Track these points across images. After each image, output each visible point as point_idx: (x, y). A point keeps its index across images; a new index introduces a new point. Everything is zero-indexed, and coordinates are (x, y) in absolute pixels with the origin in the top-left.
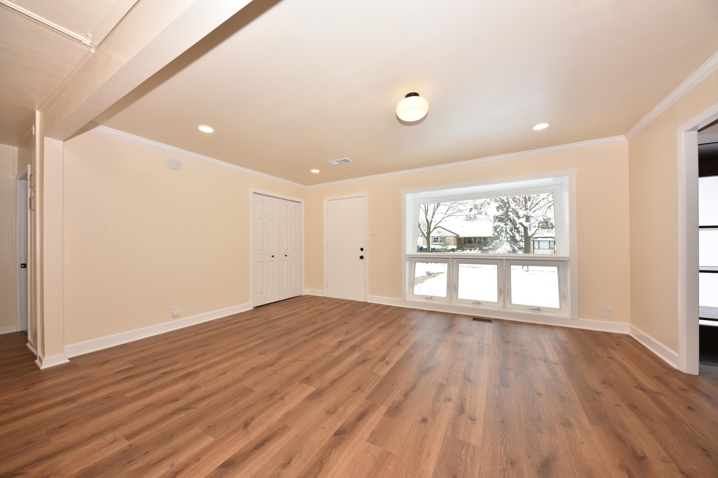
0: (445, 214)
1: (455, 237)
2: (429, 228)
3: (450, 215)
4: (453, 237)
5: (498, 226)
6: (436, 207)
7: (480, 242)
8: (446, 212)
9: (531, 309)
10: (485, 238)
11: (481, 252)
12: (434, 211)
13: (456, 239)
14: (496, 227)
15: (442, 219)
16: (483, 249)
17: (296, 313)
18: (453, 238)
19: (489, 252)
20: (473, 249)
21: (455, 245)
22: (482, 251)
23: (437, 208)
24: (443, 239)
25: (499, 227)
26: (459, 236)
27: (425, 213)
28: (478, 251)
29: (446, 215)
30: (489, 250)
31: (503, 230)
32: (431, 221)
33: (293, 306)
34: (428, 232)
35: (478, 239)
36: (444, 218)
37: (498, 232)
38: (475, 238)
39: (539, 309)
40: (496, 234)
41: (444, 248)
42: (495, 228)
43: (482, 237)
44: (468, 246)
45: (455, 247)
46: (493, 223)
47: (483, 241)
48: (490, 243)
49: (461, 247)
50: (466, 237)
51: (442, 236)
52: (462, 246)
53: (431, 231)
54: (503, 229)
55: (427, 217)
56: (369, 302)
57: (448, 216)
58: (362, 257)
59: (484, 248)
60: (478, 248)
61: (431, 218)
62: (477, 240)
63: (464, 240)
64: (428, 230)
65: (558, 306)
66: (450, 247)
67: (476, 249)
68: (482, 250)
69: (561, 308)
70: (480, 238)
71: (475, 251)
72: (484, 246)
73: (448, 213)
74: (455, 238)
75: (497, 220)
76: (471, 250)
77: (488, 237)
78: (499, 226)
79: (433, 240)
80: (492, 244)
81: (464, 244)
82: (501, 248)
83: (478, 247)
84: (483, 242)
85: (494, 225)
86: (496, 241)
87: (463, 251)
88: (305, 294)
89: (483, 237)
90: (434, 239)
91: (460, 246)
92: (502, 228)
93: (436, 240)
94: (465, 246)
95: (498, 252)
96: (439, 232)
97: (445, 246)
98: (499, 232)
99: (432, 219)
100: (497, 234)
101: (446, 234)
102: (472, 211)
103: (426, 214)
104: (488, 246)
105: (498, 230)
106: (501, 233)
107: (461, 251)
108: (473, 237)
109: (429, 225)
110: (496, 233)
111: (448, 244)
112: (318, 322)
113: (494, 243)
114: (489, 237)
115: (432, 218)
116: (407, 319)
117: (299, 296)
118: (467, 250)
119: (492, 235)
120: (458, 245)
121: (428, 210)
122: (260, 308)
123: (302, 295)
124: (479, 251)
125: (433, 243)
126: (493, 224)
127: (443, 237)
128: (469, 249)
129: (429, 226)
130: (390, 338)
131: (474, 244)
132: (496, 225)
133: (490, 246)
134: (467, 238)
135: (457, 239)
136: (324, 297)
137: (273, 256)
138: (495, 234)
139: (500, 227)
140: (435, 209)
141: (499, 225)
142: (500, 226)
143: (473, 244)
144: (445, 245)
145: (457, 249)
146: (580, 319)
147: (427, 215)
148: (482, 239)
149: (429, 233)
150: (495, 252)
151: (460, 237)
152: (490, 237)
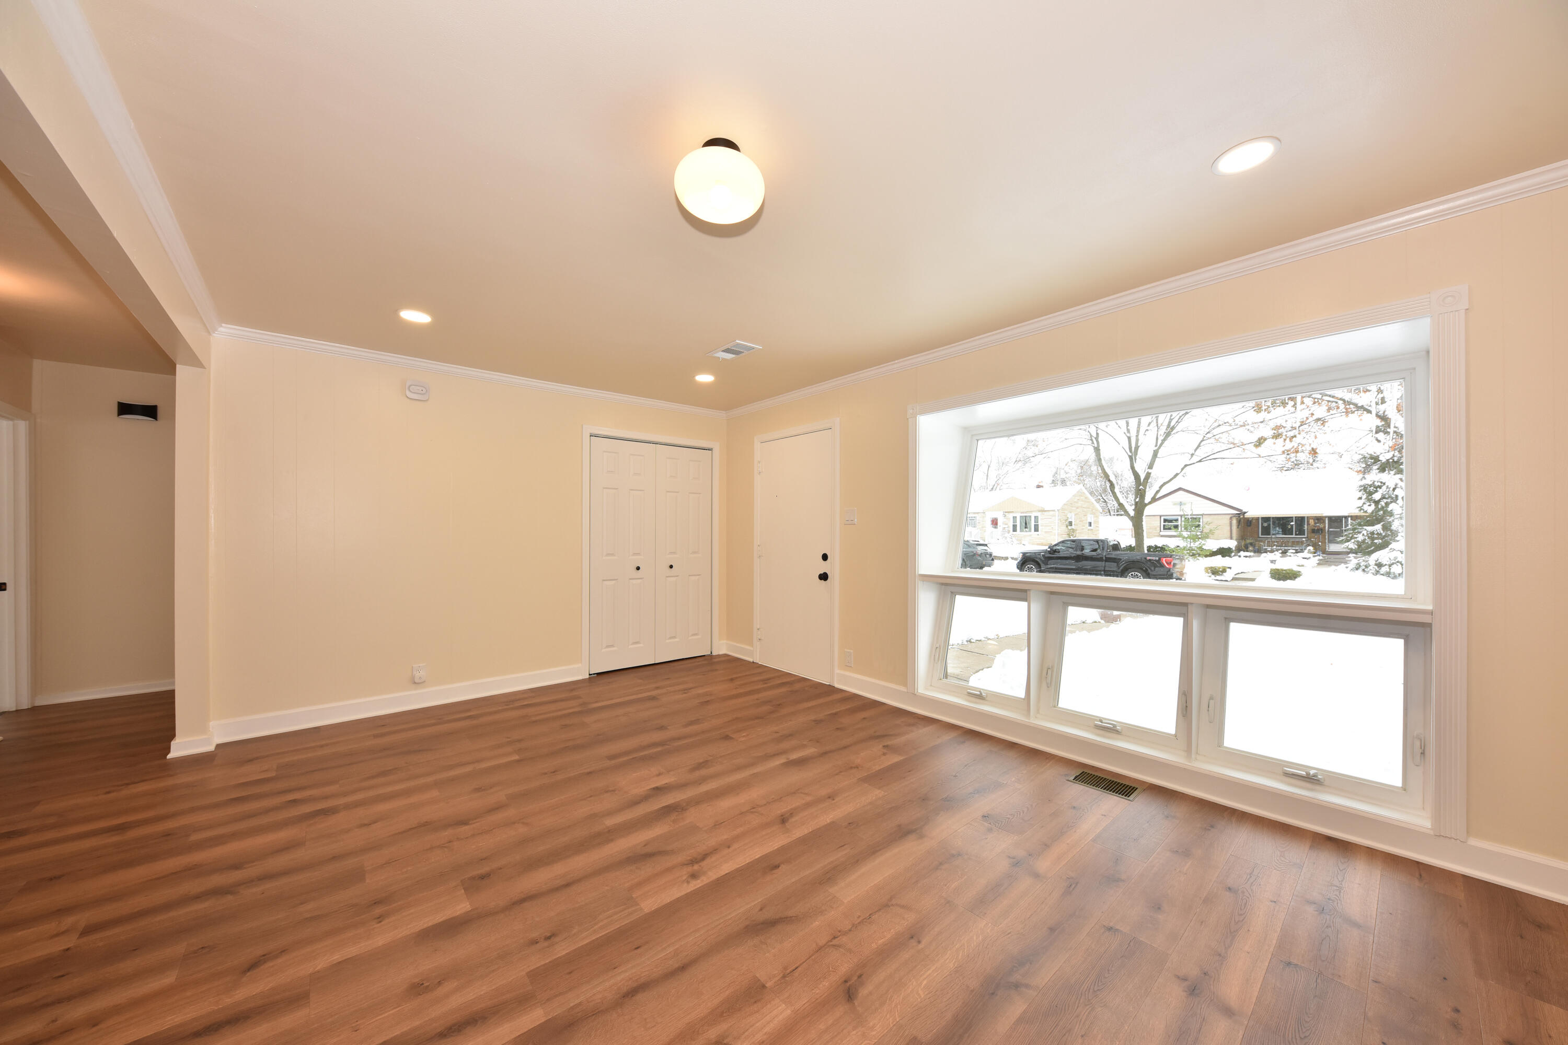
0: (1192, 455)
1: (1231, 516)
2: (1140, 493)
3: (1208, 458)
4: (1224, 516)
5: (1377, 484)
6: (1161, 438)
7: (1317, 531)
8: (1195, 451)
9: (1287, 775)
10: (1336, 521)
11: (1321, 558)
12: (1157, 448)
13: (1234, 522)
14: (1371, 486)
15: (1182, 469)
16: (1327, 550)
17: (653, 698)
18: (1226, 520)
19: (1350, 561)
20: (1294, 551)
21: (1231, 538)
22: (1322, 556)
23: (1164, 440)
24: (1194, 522)
25: (1380, 487)
26: (1245, 513)
27: (1130, 454)
28: (1311, 555)
29: (1195, 459)
30: (1350, 555)
31: (1397, 496)
32: (1148, 476)
33: (668, 679)
34: (1138, 504)
35: (1312, 522)
36: (1186, 466)
37: (1377, 503)
38: (1300, 520)
39: (1311, 779)
40: (1370, 509)
41: (1192, 545)
42: (1368, 491)
43: (1326, 517)
44: (1277, 542)
45: (1232, 544)
46: (1361, 476)
47: (1329, 528)
48: (1350, 534)
49: (1251, 544)
50: (1270, 518)
51: (1186, 514)
52: (1257, 541)
53: (1147, 501)
54: (1396, 493)
55: (1136, 465)
56: (837, 685)
57: (1200, 461)
58: (824, 577)
59: (1333, 548)
60: (1311, 548)
61: (1147, 467)
62: (1308, 524)
63: (1262, 524)
64: (1137, 500)
65: (1397, 781)
66: (1212, 545)
67: (1302, 551)
68: (1324, 552)
69: (1404, 788)
70: (1319, 519)
71: (1298, 554)
72: (1330, 542)
73: (1201, 453)
74: (1231, 518)
75: (1375, 467)
76: (1284, 553)
77: (1346, 517)
78: (1379, 484)
79: (1162, 523)
80: (1355, 536)
81: (1262, 535)
82: (1387, 550)
83: (1309, 545)
84: (1328, 531)
85: (1364, 482)
86: (1370, 529)
87: (1257, 554)
88: (721, 653)
89: (1330, 518)
90: (1165, 521)
91: (1248, 541)
92: (1391, 489)
93: (1169, 523)
94: (1264, 543)
95: (1378, 559)
96: (1181, 504)
97: (1195, 541)
98: (1379, 501)
99: (1150, 471)
100: (1373, 507)
101: (1199, 507)
102: (1262, 445)
103: (1131, 458)
104: (1341, 542)
105: (1377, 496)
106: (1387, 504)
107: (1252, 554)
108: (1294, 516)
109: (1141, 487)
110: (1370, 505)
111: (1206, 536)
112: (669, 727)
113: (1363, 535)
114: (1351, 517)
115: (1151, 466)
116: (884, 746)
117: (704, 656)
118: (1272, 551)
119: (1356, 512)
120: (1242, 537)
121: (1137, 448)
122: (604, 676)
123: (714, 653)
124: (1314, 556)
125: (1162, 533)
126: (1362, 480)
127: (1190, 517)
128: (1277, 550)
129: (1140, 490)
130: (781, 798)
131: (1296, 535)
132: (1371, 483)
133: (1348, 541)
134: (1273, 518)
135: (1239, 522)
136: (753, 662)
137: (638, 568)
138: (1366, 507)
139: (1384, 488)
140: (1159, 442)
141: (1381, 482)
142: (1384, 484)
143: (1294, 536)
144: (1195, 538)
145: (1239, 549)
146: (1473, 842)
147: (1136, 459)
148: (1324, 522)
149: (1140, 507)
150: (1364, 561)
151: (1247, 515)
152: (1354, 518)
